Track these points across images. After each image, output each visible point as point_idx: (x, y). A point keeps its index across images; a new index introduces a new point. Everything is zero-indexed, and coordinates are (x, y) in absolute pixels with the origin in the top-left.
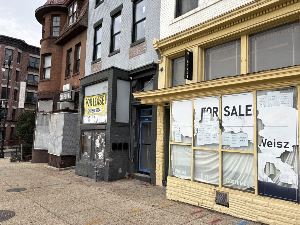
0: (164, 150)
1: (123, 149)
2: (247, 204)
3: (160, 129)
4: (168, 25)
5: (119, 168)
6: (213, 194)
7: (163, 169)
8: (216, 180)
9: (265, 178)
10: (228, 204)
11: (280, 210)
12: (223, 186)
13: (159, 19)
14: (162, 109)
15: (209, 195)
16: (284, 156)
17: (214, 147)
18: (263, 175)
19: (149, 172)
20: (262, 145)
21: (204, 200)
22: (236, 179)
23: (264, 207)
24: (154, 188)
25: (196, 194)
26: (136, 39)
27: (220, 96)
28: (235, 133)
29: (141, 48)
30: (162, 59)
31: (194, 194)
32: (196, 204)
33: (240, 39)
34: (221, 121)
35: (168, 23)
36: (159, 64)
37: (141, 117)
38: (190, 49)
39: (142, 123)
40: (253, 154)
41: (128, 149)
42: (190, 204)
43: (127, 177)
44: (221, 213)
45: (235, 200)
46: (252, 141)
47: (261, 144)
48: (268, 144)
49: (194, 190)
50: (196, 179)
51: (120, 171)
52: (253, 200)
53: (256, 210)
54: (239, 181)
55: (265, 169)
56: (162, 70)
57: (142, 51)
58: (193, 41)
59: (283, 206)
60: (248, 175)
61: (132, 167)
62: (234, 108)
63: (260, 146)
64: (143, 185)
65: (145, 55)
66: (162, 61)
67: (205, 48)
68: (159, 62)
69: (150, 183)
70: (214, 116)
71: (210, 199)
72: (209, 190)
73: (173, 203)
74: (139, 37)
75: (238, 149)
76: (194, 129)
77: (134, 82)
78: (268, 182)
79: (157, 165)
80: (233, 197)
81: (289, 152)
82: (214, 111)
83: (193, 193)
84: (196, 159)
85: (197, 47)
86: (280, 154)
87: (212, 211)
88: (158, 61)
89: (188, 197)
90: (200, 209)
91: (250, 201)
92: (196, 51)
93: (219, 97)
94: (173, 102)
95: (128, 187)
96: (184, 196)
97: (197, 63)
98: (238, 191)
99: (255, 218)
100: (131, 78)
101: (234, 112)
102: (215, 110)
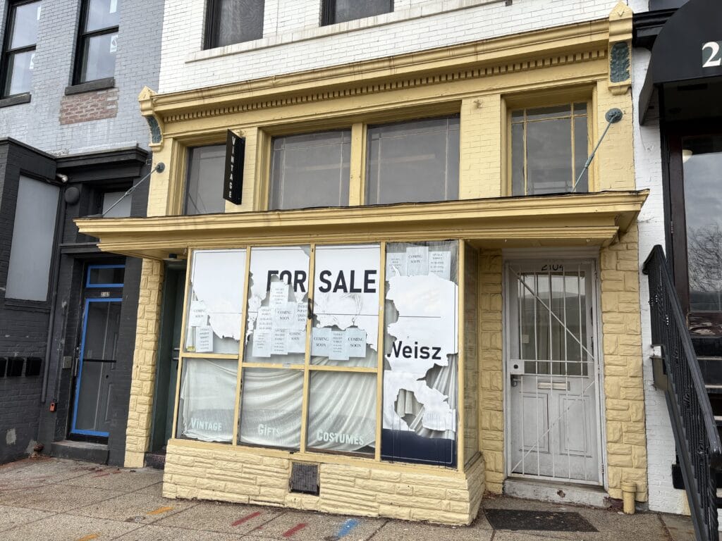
0: (156, 373)
1: (23, 375)
2: (359, 481)
3: (148, 319)
4: (184, 62)
5: (9, 428)
6: (285, 471)
7: (148, 424)
8: (293, 437)
9: (396, 423)
10: (318, 488)
11: (421, 486)
12: (308, 449)
13: (158, 40)
14: (157, 268)
15: (275, 474)
16: (431, 377)
17: (292, 360)
18: (393, 416)
19: (105, 434)
20: (393, 354)
21: (265, 486)
22: (337, 431)
23: (392, 484)
24: (120, 474)
25: (243, 475)
26: (85, 77)
27: (313, 246)
28: (340, 330)
29: (100, 104)
30: (162, 141)
31: (240, 474)
32: (243, 499)
33: (349, 130)
34: (311, 302)
35: (183, 57)
36: (153, 154)
37: (88, 285)
38: (239, 131)
39: (90, 303)
40: (375, 374)
41: (41, 375)
42: (227, 502)
43: (33, 455)
44: (302, 511)
45: (334, 476)
46: (374, 347)
47: (391, 351)
48: (404, 352)
49: (239, 465)
50: (245, 439)
51: (12, 437)
52: (370, 471)
53: (377, 493)
54: (344, 435)
55: (396, 403)
56: (160, 169)
57: (101, 113)
58: (246, 114)
59: (427, 476)
60: (363, 419)
61: (50, 424)
62: (341, 275)
63: (389, 355)
64: (85, 472)
65: (112, 123)
66: (162, 147)
67: (274, 135)
68: (153, 149)
69: (107, 464)
70: (296, 290)
71: (277, 483)
72: (276, 461)
73: (182, 506)
74: (92, 73)
75: (345, 365)
76: (248, 320)
77: (73, 192)
78: (400, 431)
79: (131, 414)
80: (329, 472)
81: (441, 367)
82: (297, 280)
83: (238, 474)
84: (248, 392)
85: (256, 129)
86: (426, 372)
87: (281, 510)
88: (150, 145)
89: (223, 486)
90: (253, 509)
91: (365, 474)
92: (252, 139)
93: (309, 250)
94: (195, 252)
95: (42, 481)
96: (214, 483)
97: (254, 166)
98: (342, 457)
99: (373, 509)
100: (65, 179)
101: (341, 284)
102: (300, 277)
